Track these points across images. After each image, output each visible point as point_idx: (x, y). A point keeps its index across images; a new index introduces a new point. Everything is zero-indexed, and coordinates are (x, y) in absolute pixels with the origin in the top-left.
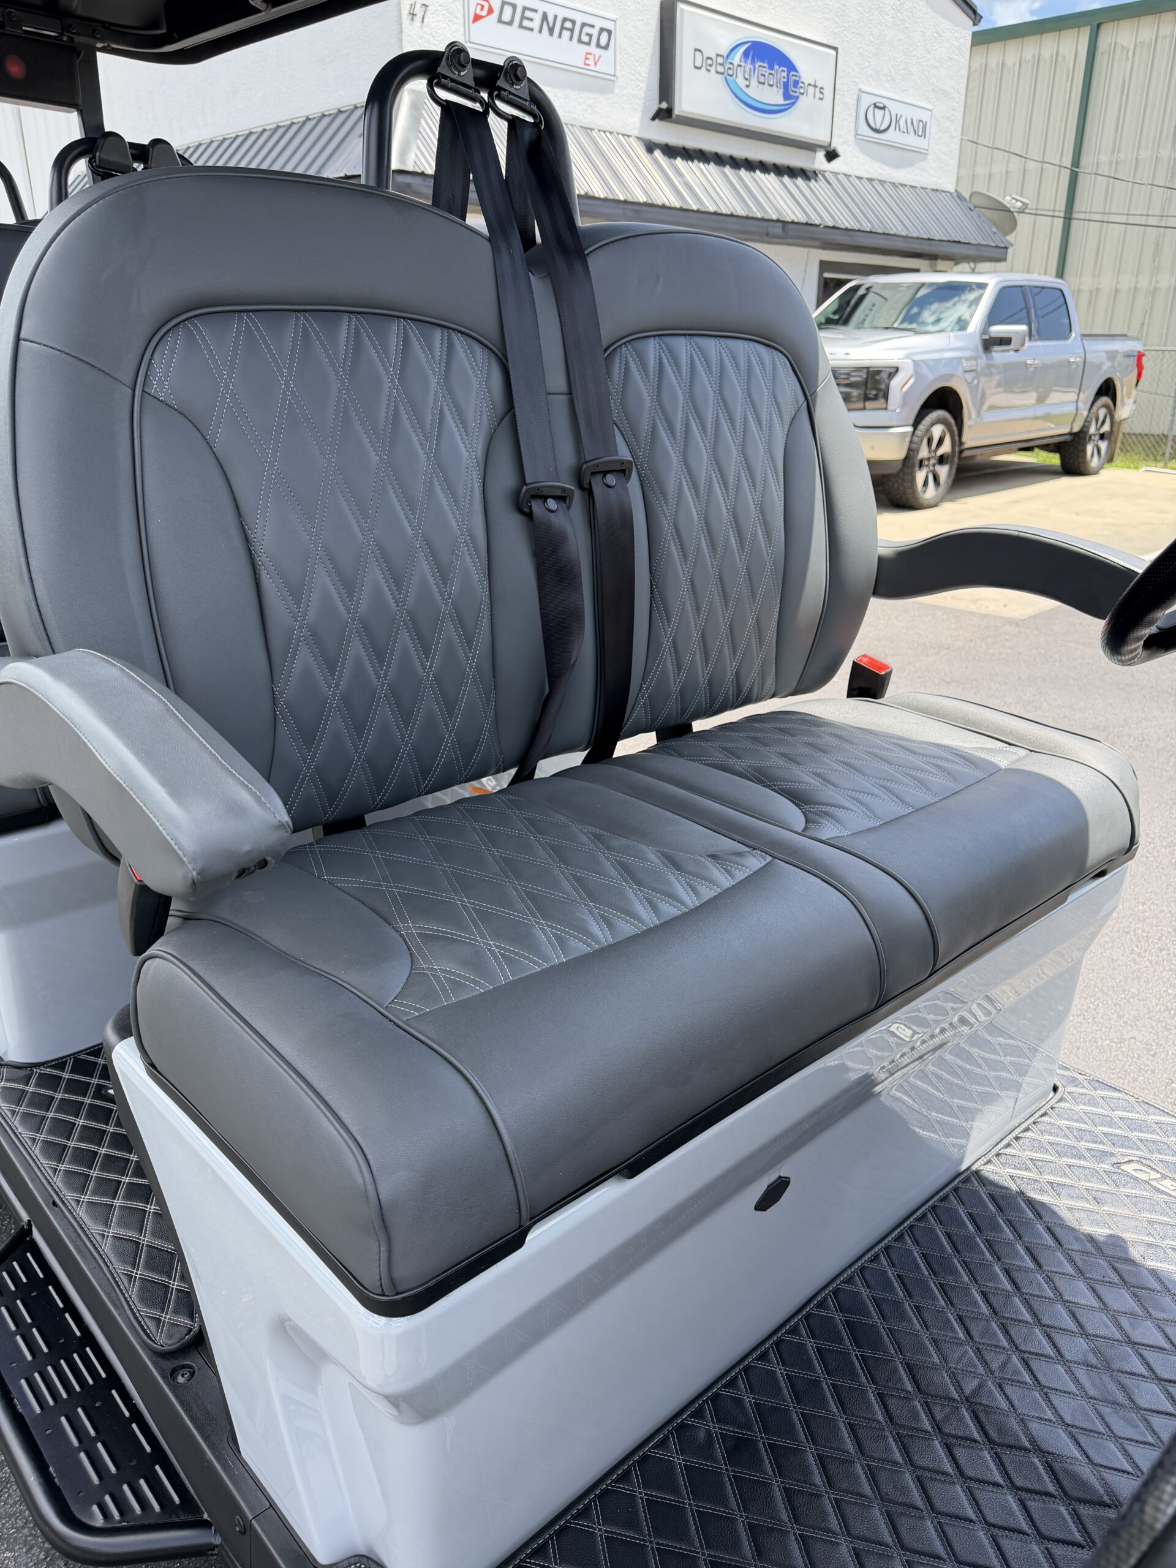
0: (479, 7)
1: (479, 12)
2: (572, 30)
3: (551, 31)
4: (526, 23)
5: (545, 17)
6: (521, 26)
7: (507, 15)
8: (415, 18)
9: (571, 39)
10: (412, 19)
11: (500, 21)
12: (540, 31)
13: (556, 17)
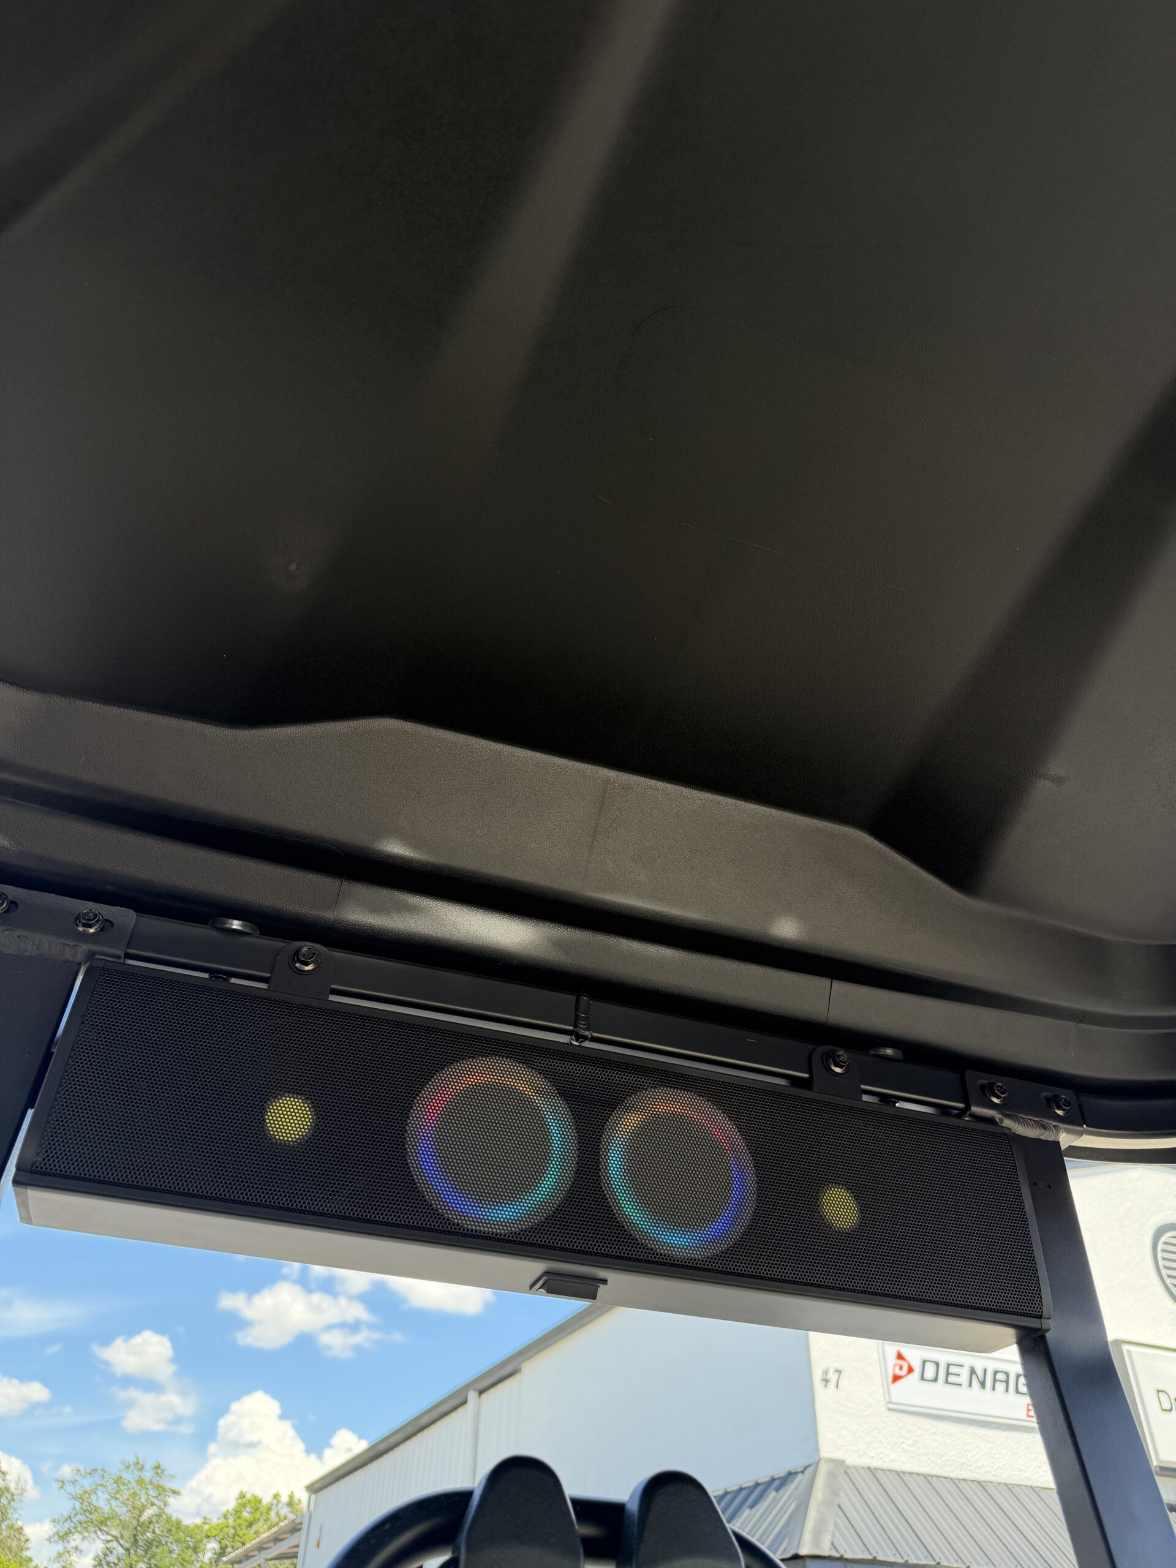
0: (898, 1368)
1: (898, 1372)
2: (1007, 1382)
3: (983, 1384)
4: (951, 1379)
5: (973, 1371)
6: (947, 1382)
7: (930, 1372)
8: (829, 1384)
9: (1007, 1390)
10: (826, 1386)
11: (922, 1378)
12: (970, 1385)
13: (985, 1371)
